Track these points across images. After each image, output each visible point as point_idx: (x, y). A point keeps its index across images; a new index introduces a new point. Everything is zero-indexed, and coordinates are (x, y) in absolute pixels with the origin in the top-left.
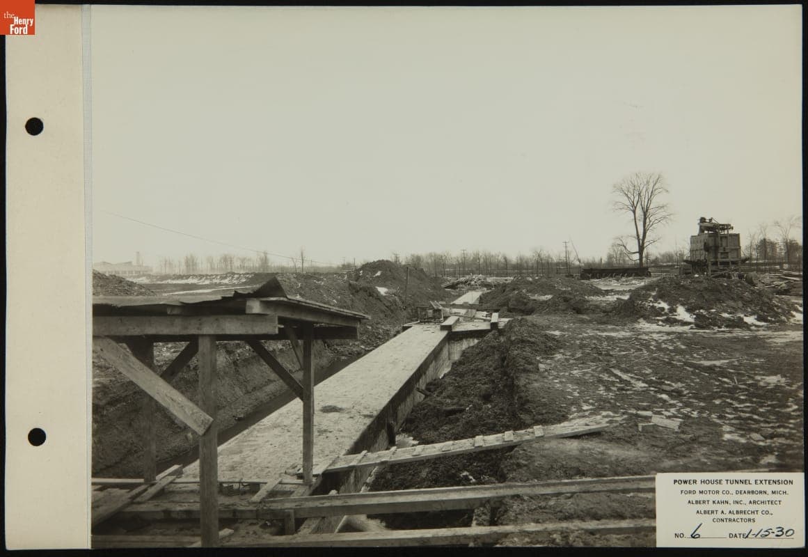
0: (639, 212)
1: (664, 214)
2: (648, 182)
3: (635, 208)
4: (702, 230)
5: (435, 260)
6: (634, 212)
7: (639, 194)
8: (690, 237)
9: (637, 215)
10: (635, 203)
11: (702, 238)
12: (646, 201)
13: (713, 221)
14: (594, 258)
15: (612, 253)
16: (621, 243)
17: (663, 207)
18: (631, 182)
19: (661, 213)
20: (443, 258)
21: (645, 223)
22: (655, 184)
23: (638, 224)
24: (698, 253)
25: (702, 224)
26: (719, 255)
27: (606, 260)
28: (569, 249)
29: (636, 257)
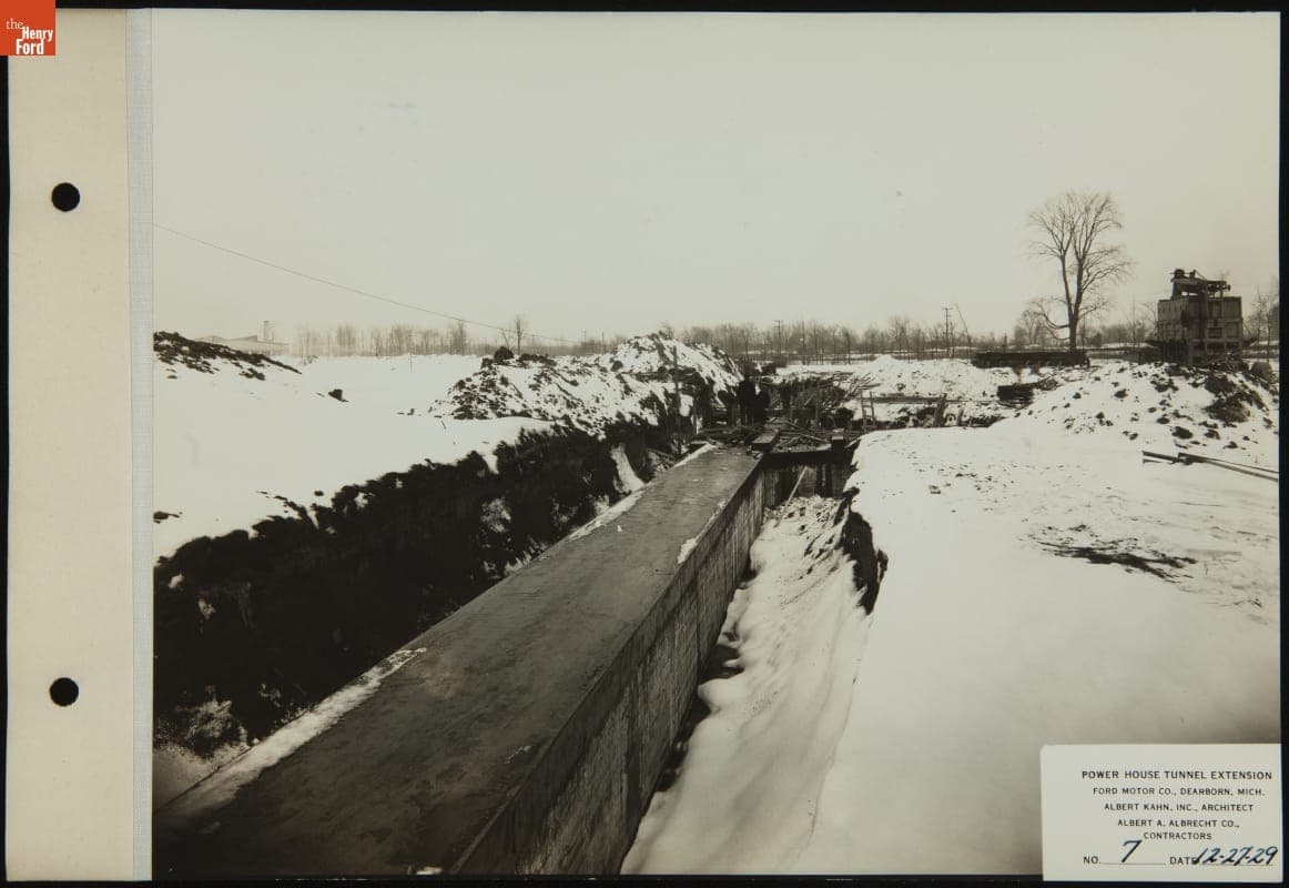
0: (1071, 259)
1: (1112, 263)
2: (1087, 210)
3: (1065, 252)
4: (1177, 291)
5: (731, 337)
6: (1063, 259)
7: (1072, 230)
8: (1157, 302)
9: (1067, 266)
10: (1065, 246)
11: (1179, 304)
12: (1084, 238)
13: (1197, 276)
14: (992, 334)
15: (1023, 327)
16: (1039, 310)
17: (1111, 251)
18: (1060, 209)
19: (1109, 261)
20: (746, 334)
21: (1080, 277)
22: (1101, 211)
23: (1068, 279)
24: (1171, 328)
25: (1177, 280)
26: (1207, 332)
27: (1014, 338)
28: (951, 319)
29: (1065, 334)
